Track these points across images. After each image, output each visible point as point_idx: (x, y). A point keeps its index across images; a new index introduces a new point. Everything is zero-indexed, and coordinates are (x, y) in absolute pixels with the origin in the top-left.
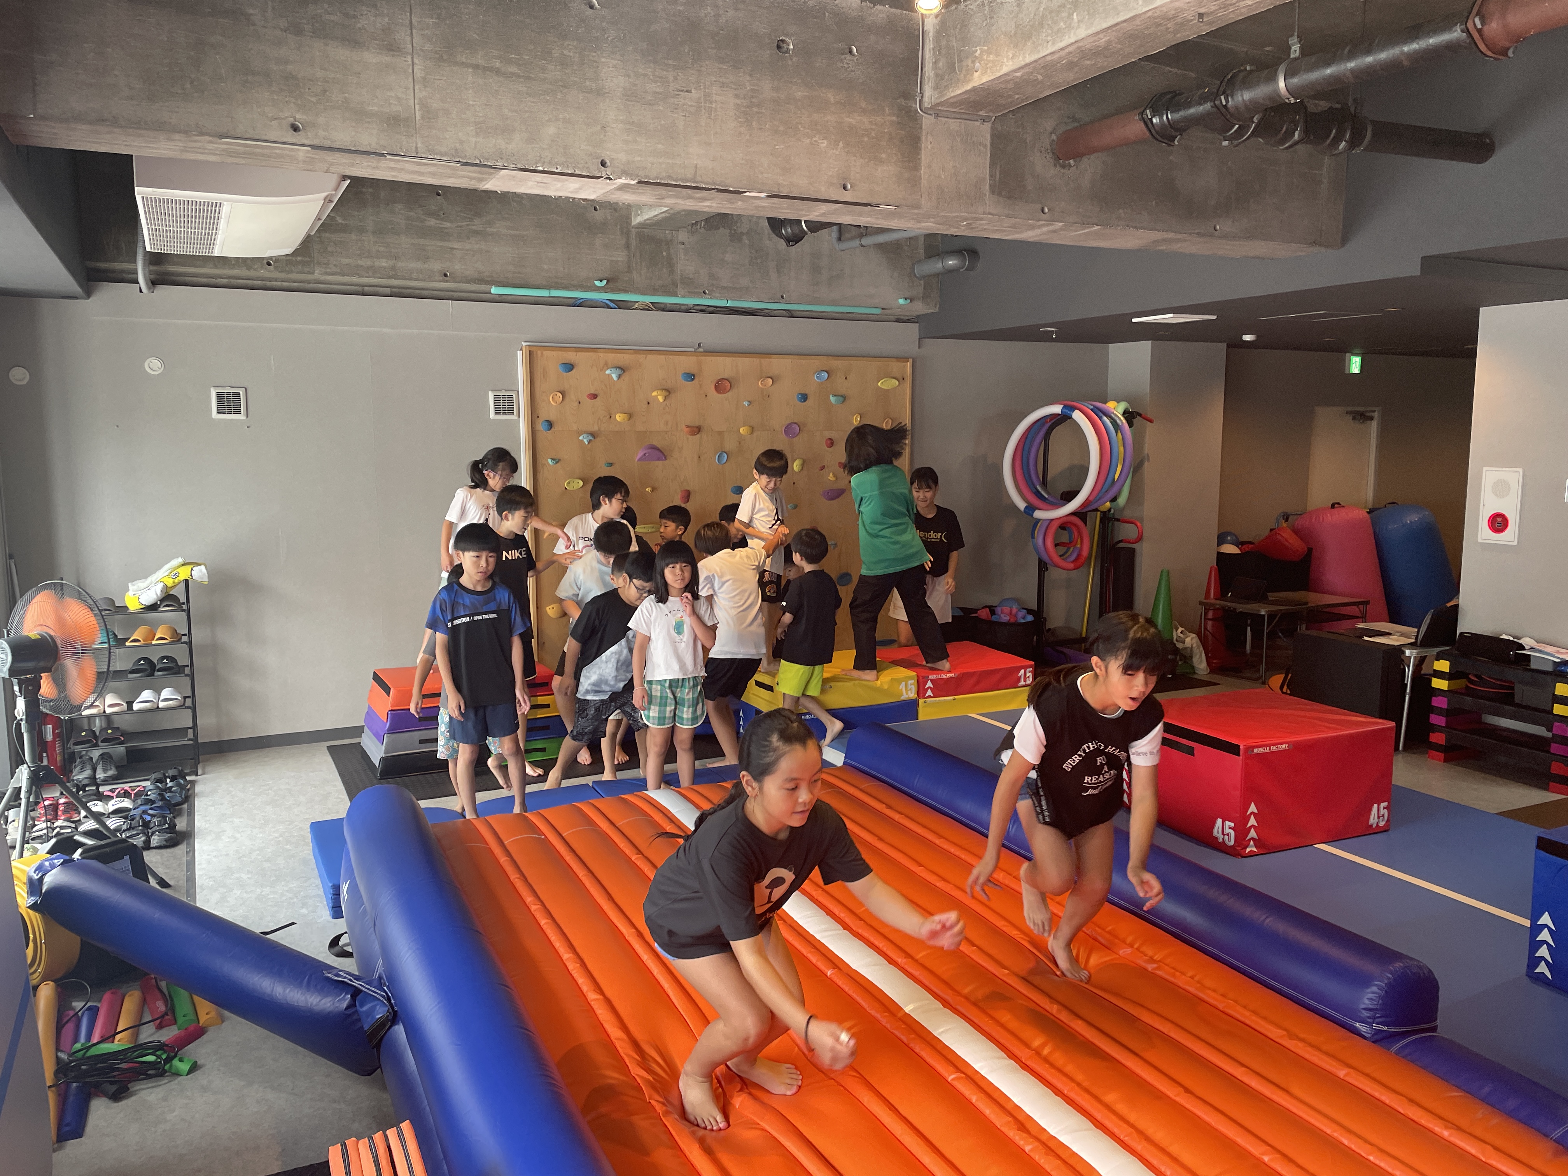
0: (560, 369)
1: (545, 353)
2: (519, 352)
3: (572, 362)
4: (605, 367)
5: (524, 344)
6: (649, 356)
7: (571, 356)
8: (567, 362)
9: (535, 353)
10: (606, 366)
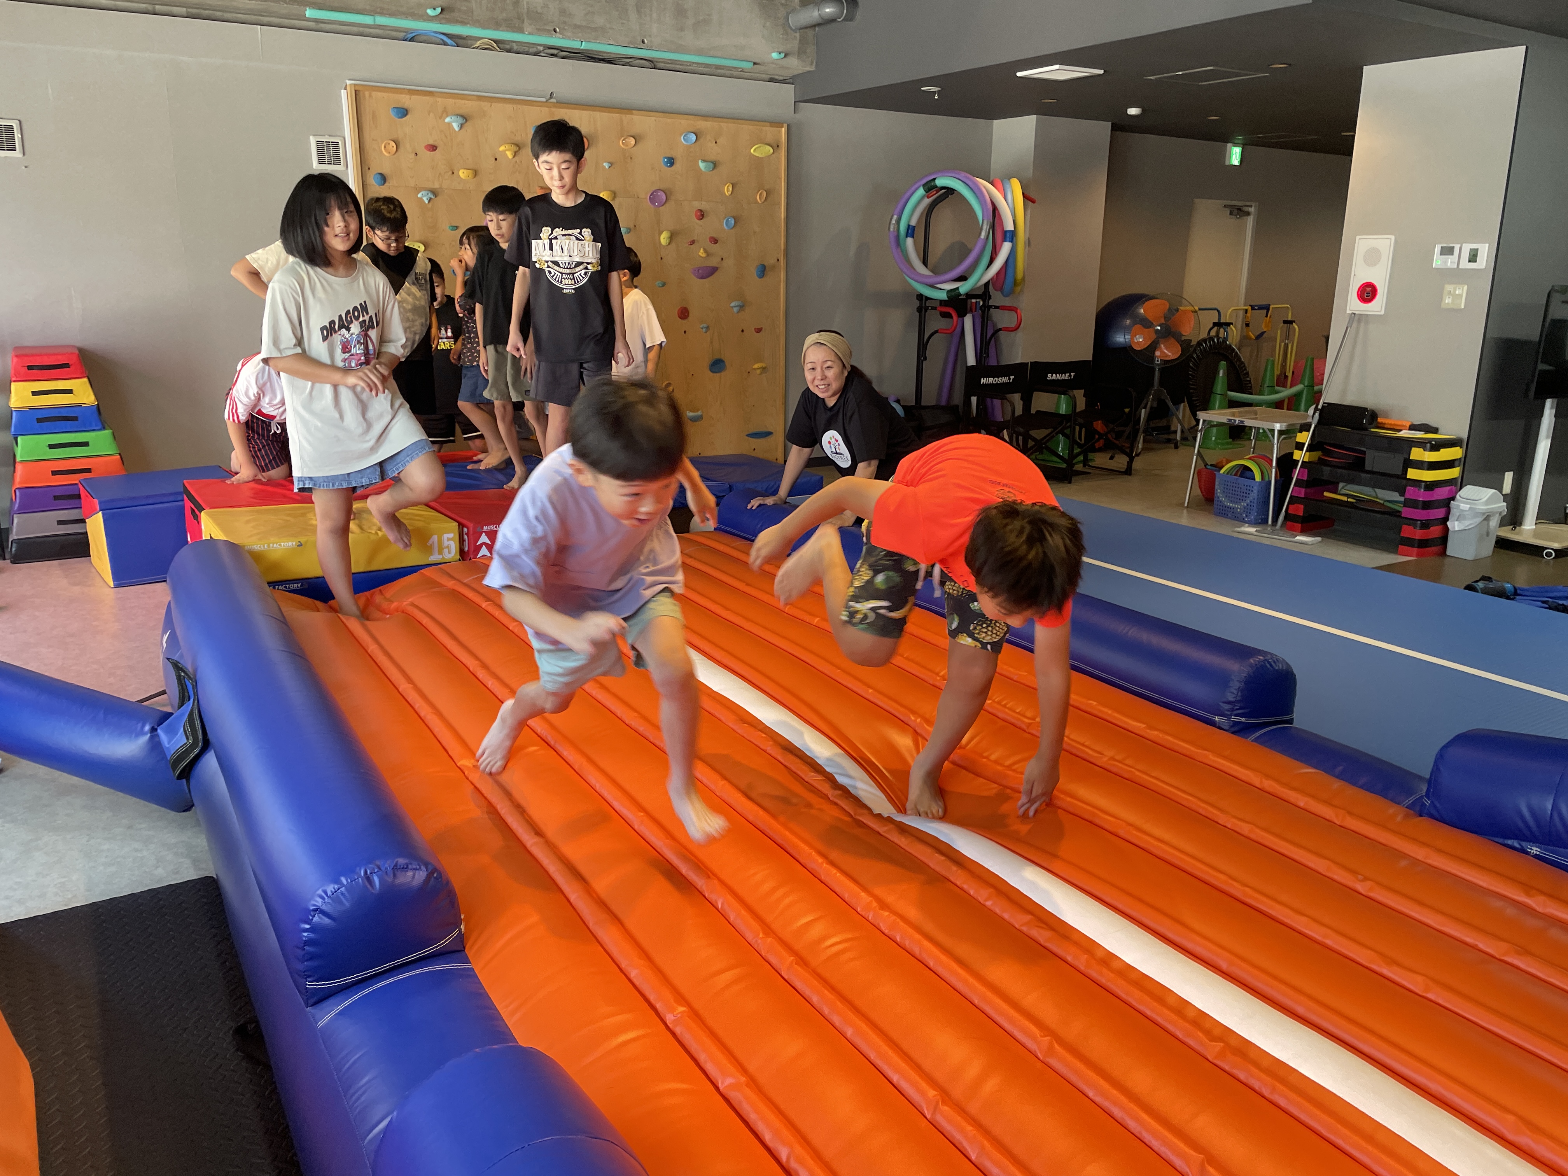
0: (392, 114)
1: (374, 94)
2: (343, 92)
3: (405, 106)
4: (444, 115)
5: (348, 82)
6: (494, 105)
7: (406, 101)
8: (400, 106)
9: (361, 93)
10: (446, 112)
